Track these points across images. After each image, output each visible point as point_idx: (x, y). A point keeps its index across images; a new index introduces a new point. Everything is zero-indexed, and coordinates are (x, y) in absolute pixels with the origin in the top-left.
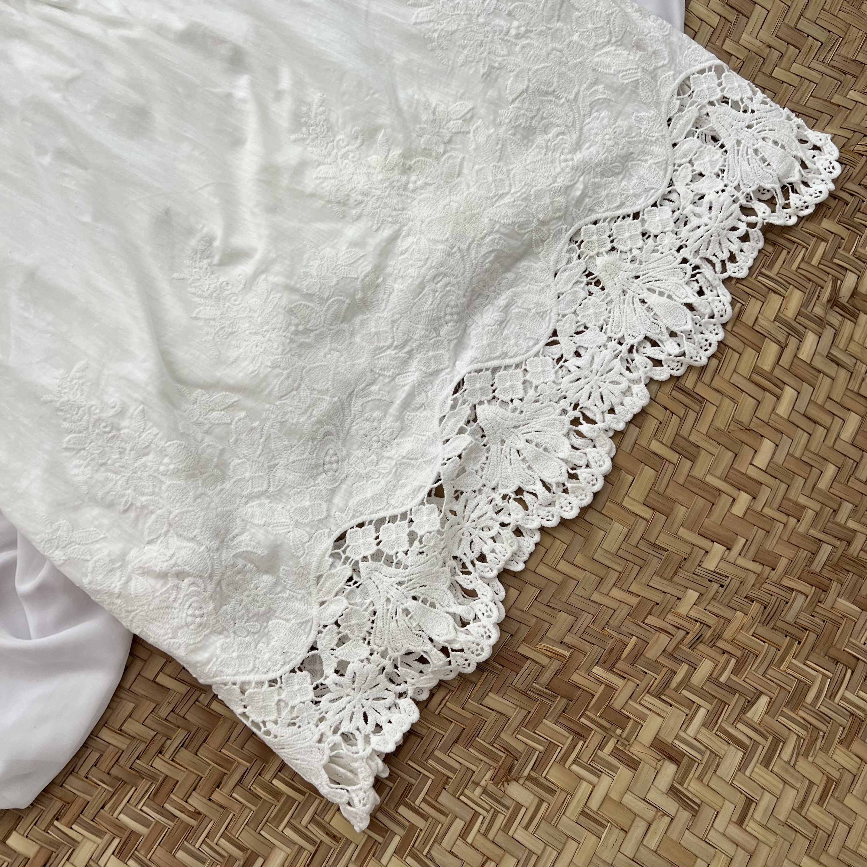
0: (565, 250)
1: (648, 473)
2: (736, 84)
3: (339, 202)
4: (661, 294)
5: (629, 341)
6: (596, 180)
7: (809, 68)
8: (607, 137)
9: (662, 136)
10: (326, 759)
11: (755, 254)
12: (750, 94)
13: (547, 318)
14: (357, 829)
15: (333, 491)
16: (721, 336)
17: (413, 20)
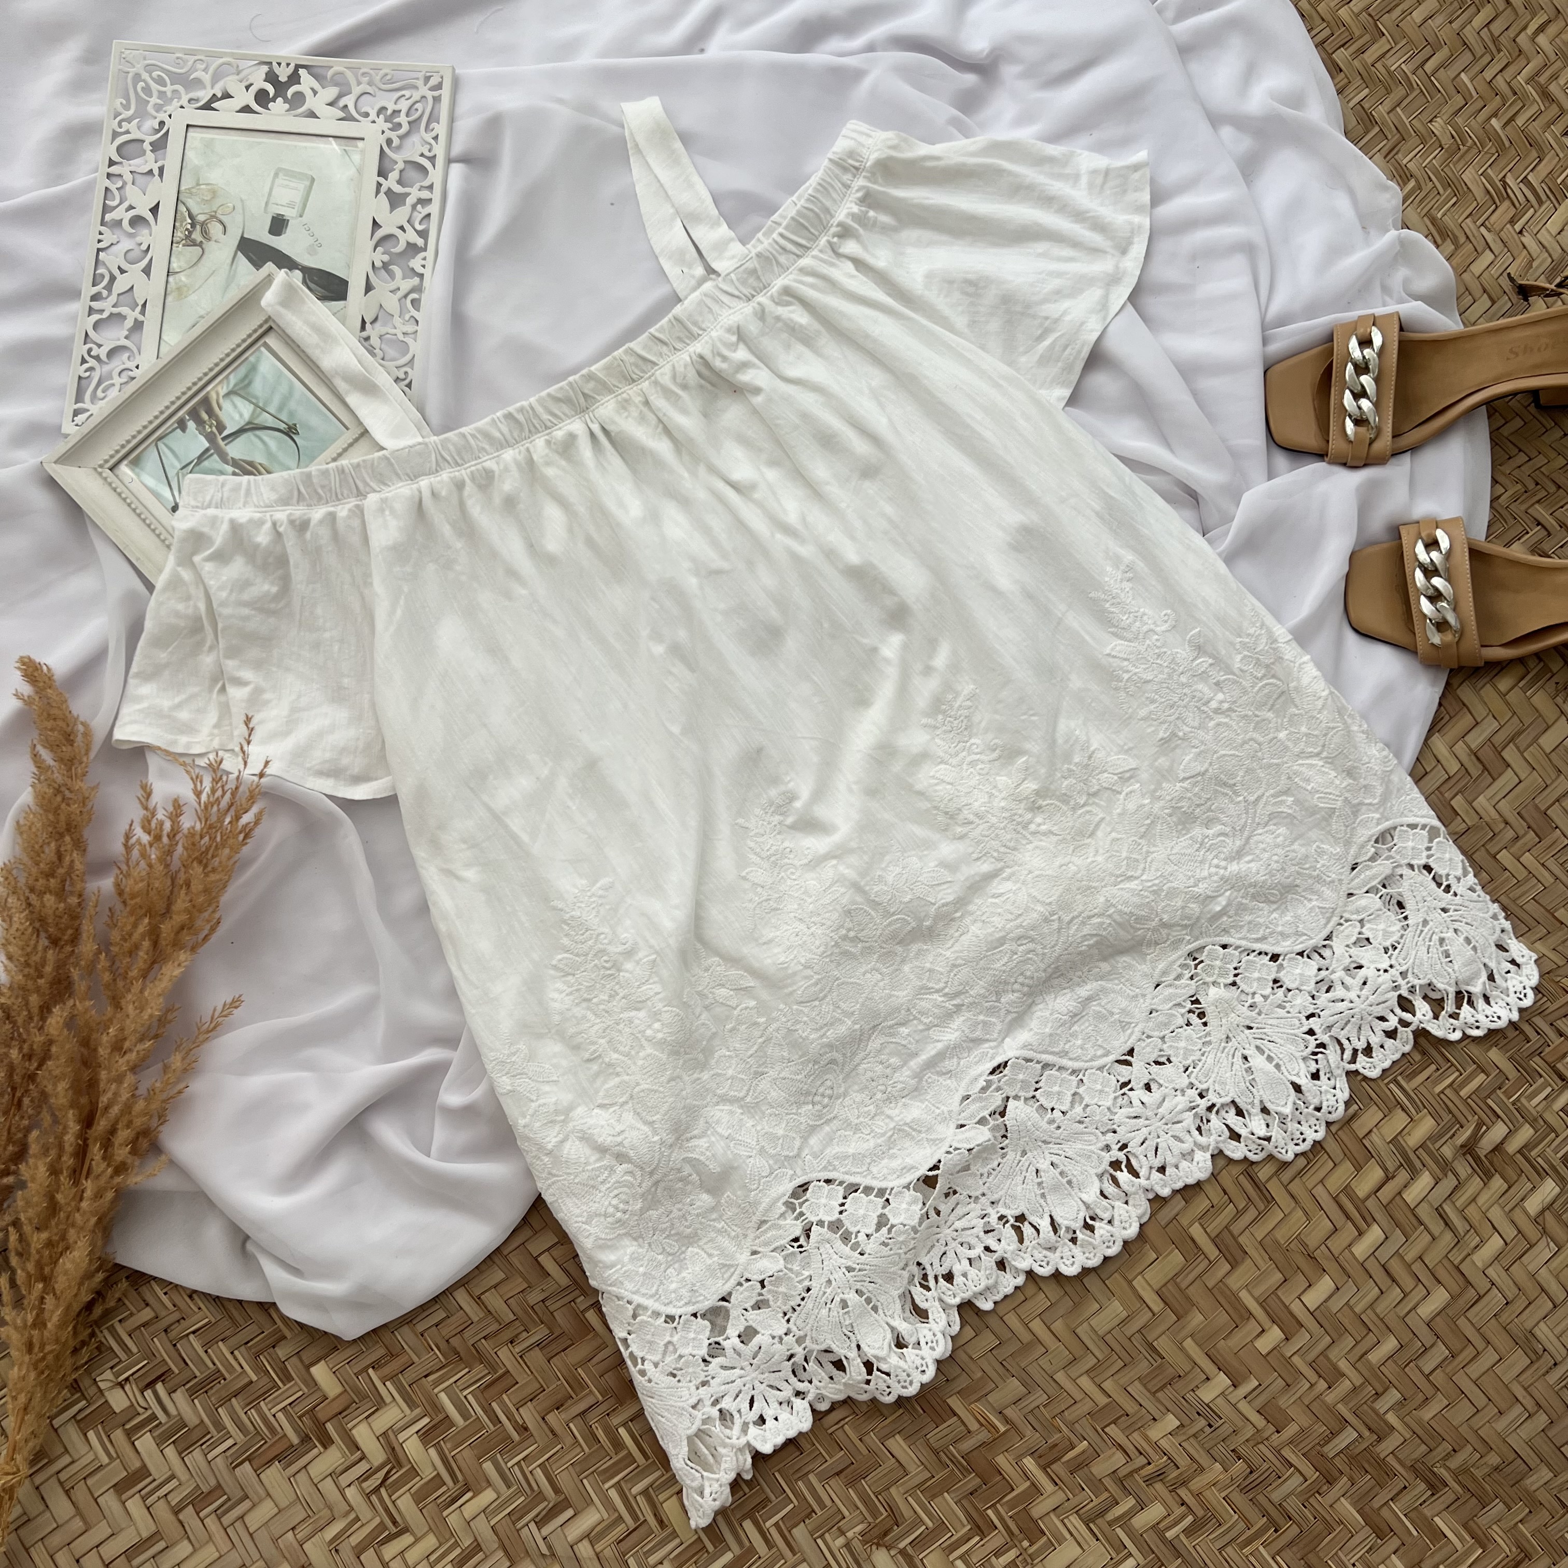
0: (1179, 963)
1: (1176, 1258)
2: (1447, 856)
3: (946, 813)
4: (1270, 1059)
5: (1212, 1098)
6: (1244, 901)
7: (1543, 865)
8: (1275, 858)
9: (1340, 880)
10: (694, 1429)
11: (1397, 1056)
12: (1459, 872)
13: (1129, 1031)
14: (693, 1524)
15: (813, 1129)
16: (1319, 1136)
17: (1108, 651)
